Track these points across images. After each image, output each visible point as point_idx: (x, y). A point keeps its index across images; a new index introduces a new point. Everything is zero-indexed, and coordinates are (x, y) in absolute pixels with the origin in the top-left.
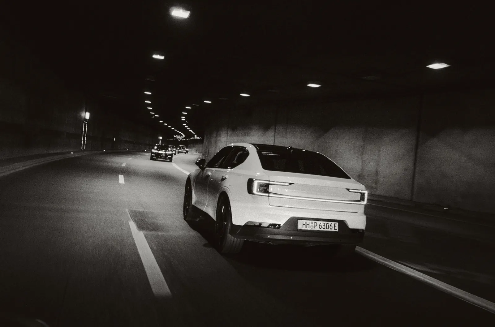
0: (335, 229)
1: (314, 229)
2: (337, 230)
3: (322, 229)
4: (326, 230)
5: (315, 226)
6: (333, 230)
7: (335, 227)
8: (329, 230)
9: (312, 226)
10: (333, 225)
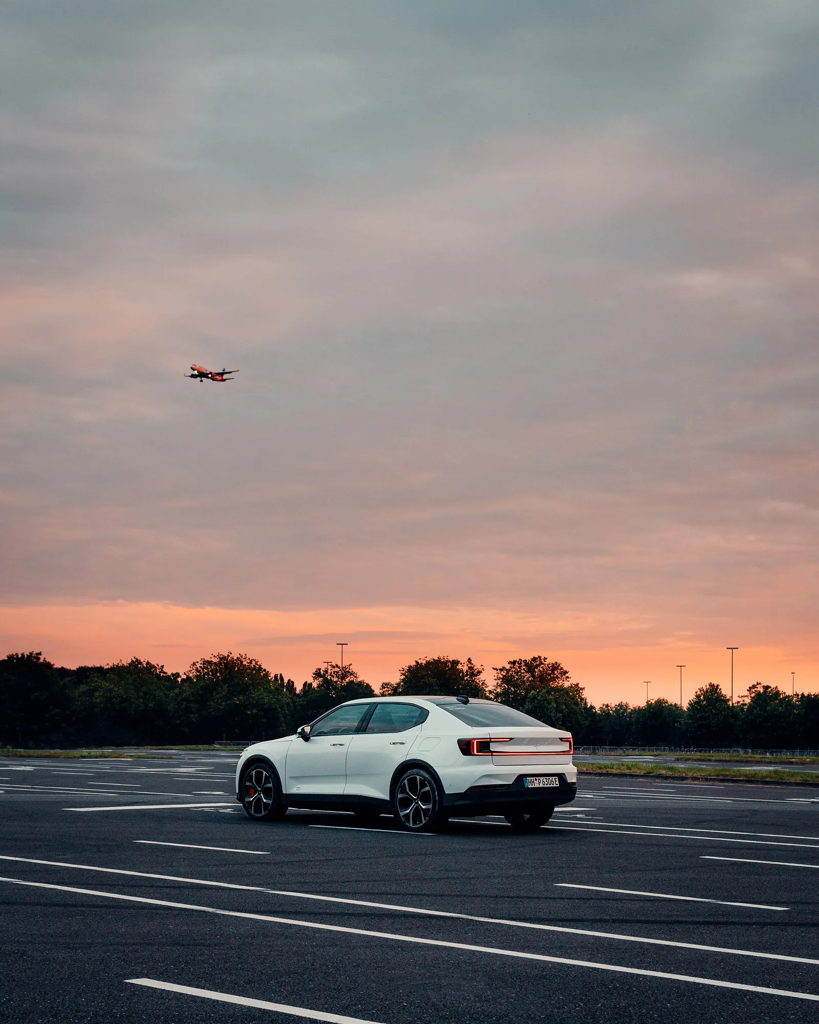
0: (556, 784)
1: (539, 786)
2: (558, 786)
3: (545, 786)
4: (549, 786)
5: (539, 783)
6: (555, 785)
7: (556, 783)
8: (552, 786)
9: (537, 784)
10: (553, 780)
